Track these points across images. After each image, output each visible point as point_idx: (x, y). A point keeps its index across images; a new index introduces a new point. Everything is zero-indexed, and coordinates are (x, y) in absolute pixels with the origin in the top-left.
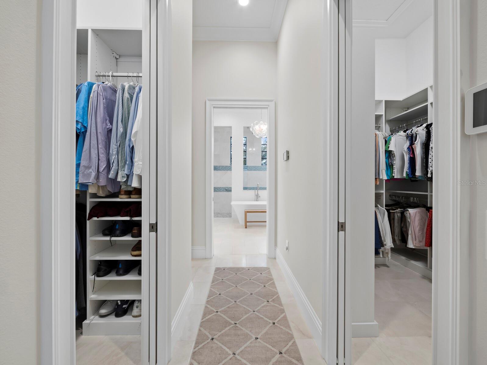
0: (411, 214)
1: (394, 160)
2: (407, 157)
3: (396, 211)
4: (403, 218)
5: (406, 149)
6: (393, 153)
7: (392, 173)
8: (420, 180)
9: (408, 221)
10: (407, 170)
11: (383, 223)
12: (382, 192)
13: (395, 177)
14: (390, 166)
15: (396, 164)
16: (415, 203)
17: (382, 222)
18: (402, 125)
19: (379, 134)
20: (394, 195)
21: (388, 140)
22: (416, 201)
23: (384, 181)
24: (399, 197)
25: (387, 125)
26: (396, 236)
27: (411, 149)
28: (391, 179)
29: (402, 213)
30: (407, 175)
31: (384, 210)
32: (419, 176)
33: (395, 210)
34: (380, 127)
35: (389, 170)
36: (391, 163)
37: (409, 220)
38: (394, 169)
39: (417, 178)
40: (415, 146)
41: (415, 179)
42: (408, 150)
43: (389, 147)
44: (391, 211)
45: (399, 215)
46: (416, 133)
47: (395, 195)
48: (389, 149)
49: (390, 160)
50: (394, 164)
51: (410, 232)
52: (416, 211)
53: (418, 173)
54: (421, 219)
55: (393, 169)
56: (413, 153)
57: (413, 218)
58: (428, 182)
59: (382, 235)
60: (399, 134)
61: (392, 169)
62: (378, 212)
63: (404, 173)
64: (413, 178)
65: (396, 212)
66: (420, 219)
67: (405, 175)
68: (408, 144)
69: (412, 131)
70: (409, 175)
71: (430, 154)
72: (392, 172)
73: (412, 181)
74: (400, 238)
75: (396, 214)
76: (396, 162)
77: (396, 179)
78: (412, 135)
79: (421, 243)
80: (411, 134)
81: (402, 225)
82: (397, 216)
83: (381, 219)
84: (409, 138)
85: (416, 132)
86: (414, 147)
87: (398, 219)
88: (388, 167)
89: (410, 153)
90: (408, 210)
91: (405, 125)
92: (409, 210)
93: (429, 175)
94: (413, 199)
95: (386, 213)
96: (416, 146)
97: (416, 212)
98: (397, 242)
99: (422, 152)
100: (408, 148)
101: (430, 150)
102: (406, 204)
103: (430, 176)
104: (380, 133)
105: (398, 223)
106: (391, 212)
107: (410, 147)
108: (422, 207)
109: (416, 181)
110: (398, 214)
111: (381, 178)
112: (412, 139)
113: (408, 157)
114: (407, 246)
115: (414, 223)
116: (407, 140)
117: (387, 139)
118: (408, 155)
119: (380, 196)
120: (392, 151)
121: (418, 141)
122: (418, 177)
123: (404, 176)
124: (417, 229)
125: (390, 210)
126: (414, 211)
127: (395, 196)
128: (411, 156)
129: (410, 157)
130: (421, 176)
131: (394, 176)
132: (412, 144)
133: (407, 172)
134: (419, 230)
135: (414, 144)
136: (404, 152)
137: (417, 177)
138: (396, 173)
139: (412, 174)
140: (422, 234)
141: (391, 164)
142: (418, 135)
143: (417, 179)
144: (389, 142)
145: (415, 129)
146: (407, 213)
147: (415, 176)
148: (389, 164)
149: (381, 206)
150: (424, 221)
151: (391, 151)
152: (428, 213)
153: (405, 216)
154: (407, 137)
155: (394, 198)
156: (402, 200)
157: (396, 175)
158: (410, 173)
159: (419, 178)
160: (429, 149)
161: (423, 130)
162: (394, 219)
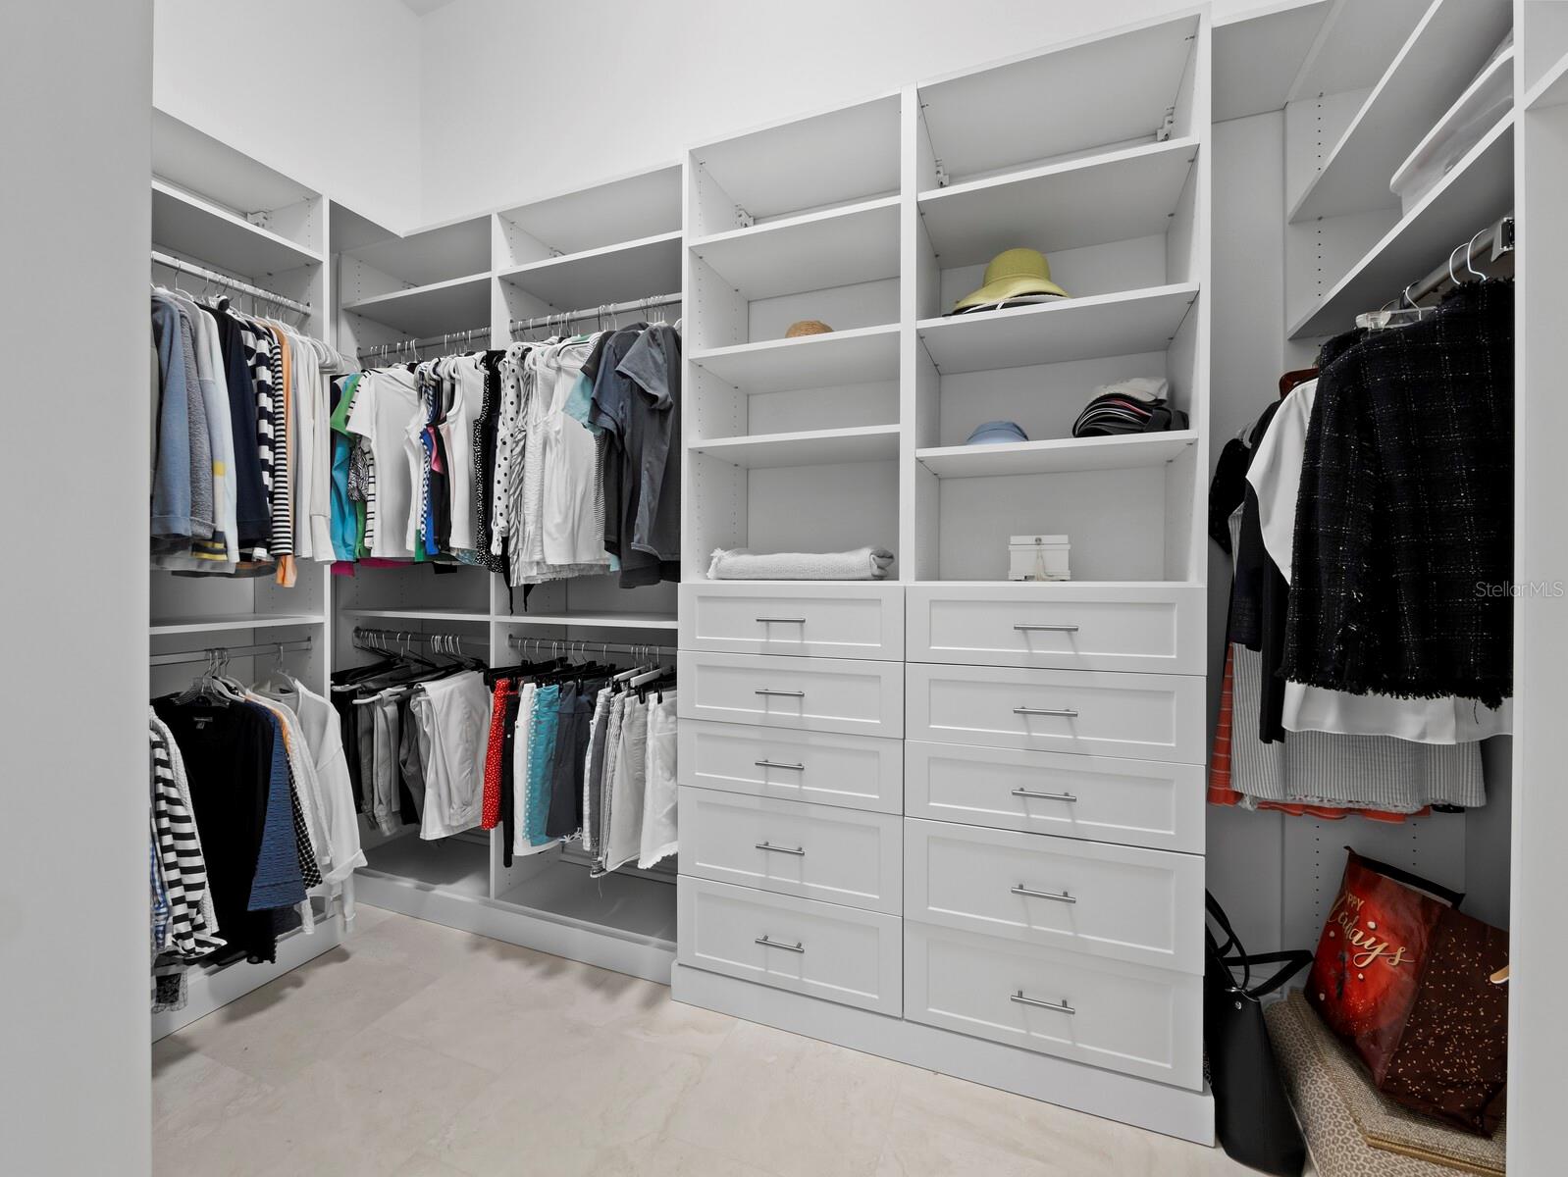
0: (434, 702)
1: (371, 480)
2: (419, 470)
3: (378, 697)
4: (406, 723)
5: (415, 436)
6: (366, 450)
7: (360, 536)
8: (467, 566)
9: (424, 732)
10: (419, 523)
11: (319, 767)
12: (313, 619)
13: (375, 554)
14: (351, 505)
15: (377, 498)
16: (450, 656)
17: (310, 762)
18: (403, 342)
19: (300, 344)
20: (371, 630)
21: (346, 388)
22: (452, 650)
23: (327, 569)
24: (391, 635)
25: (346, 330)
26: (380, 802)
27: (434, 441)
28: (358, 560)
29: (403, 704)
30: (421, 544)
31: (326, 706)
32: (463, 550)
33: (373, 692)
34: (310, 320)
35: (350, 521)
36: (360, 491)
37: (426, 730)
38: (369, 516)
39: (454, 559)
40: (448, 430)
41: (448, 563)
42: (424, 444)
43: (347, 418)
44: (355, 702)
45: (391, 710)
46: (452, 378)
47: (377, 628)
48: (352, 428)
49: (352, 475)
50: (370, 498)
51: (430, 778)
52: (450, 688)
53: (460, 538)
54: (468, 718)
55: (366, 519)
56: (442, 457)
57: (439, 719)
58: (492, 574)
59: (310, 831)
60: (391, 371)
61: (361, 518)
62: (291, 721)
63: (408, 537)
64: (440, 556)
65: (380, 700)
66: (466, 716)
67: (411, 545)
68: (422, 416)
69: (437, 364)
70: (427, 545)
71: (499, 466)
72: (360, 527)
73: (440, 569)
74: (395, 808)
75: (379, 708)
76: (378, 488)
77: (381, 561)
78: (439, 383)
79: (469, 808)
80: (435, 377)
81: (403, 752)
82: (384, 715)
83: (306, 753)
84: (425, 392)
85: (452, 374)
86: (443, 433)
87: (387, 726)
88: (347, 509)
89: (430, 456)
90: (423, 690)
91: (413, 343)
92: (428, 686)
93: (496, 549)
94: (442, 641)
95: (334, 717)
96: (452, 427)
97: (452, 692)
98: (384, 827)
99: (472, 458)
100: (424, 434)
101: (498, 451)
102: (416, 661)
103: (499, 553)
104: (305, 339)
105: (387, 744)
106: (361, 705)
107: (431, 431)
108: (473, 669)
109: (452, 569)
110: (387, 709)
111: (306, 552)
112: (438, 396)
113: (422, 471)
114: (422, 836)
115: (446, 738)
116: (419, 401)
117: (339, 382)
118: (422, 462)
119: (309, 639)
120: (361, 436)
121: (459, 410)
122: (458, 554)
123: (408, 548)
124: (455, 757)
125: (353, 694)
126: (443, 690)
127: (378, 632)
128: (436, 468)
129: (432, 471)
130: (470, 552)
131: (369, 550)
132: (437, 418)
133: (418, 532)
134: (462, 762)
135: (445, 420)
136: (406, 448)
137: (454, 554)
138: (377, 534)
139: (437, 542)
140: (471, 772)
141: (356, 494)
142: (457, 387)
143: (454, 563)
144: (352, 396)
145: (448, 364)
146: (420, 702)
147: (450, 549)
148: (349, 496)
149: (309, 688)
150: (479, 723)
151: (355, 440)
152: (492, 695)
153: (413, 715)
154: (421, 387)
155: (373, 641)
156: (405, 648)
157: (381, 546)
158: (432, 537)
159: (463, 558)
160: (496, 447)
161: (476, 368)
162: (371, 731)
